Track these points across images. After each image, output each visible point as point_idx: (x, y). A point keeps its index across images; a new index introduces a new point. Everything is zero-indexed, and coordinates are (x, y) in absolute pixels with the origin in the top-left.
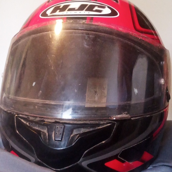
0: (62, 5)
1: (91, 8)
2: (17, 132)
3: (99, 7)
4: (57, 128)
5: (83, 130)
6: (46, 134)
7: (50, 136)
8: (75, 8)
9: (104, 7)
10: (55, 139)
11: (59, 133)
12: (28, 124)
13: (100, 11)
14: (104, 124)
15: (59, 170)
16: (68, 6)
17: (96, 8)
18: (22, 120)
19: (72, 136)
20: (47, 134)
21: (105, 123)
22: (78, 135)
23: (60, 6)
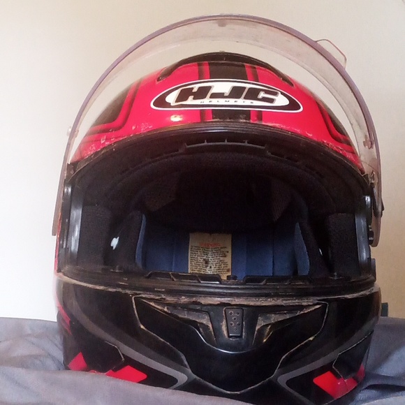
0: (196, 87)
1: (253, 94)
2: (142, 327)
3: (266, 92)
4: (231, 314)
5: (274, 318)
6: (208, 326)
7: (217, 330)
8: (223, 93)
9: (275, 94)
10: (228, 334)
11: (235, 323)
12: (166, 310)
13: (272, 101)
14: (308, 306)
15: (238, 393)
16: (210, 88)
17: (262, 95)
18: (152, 304)
19: (257, 328)
20: (210, 326)
21: (310, 304)
22: (270, 327)
23: (192, 88)
